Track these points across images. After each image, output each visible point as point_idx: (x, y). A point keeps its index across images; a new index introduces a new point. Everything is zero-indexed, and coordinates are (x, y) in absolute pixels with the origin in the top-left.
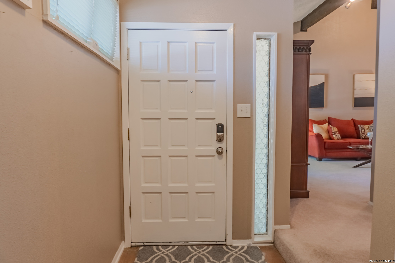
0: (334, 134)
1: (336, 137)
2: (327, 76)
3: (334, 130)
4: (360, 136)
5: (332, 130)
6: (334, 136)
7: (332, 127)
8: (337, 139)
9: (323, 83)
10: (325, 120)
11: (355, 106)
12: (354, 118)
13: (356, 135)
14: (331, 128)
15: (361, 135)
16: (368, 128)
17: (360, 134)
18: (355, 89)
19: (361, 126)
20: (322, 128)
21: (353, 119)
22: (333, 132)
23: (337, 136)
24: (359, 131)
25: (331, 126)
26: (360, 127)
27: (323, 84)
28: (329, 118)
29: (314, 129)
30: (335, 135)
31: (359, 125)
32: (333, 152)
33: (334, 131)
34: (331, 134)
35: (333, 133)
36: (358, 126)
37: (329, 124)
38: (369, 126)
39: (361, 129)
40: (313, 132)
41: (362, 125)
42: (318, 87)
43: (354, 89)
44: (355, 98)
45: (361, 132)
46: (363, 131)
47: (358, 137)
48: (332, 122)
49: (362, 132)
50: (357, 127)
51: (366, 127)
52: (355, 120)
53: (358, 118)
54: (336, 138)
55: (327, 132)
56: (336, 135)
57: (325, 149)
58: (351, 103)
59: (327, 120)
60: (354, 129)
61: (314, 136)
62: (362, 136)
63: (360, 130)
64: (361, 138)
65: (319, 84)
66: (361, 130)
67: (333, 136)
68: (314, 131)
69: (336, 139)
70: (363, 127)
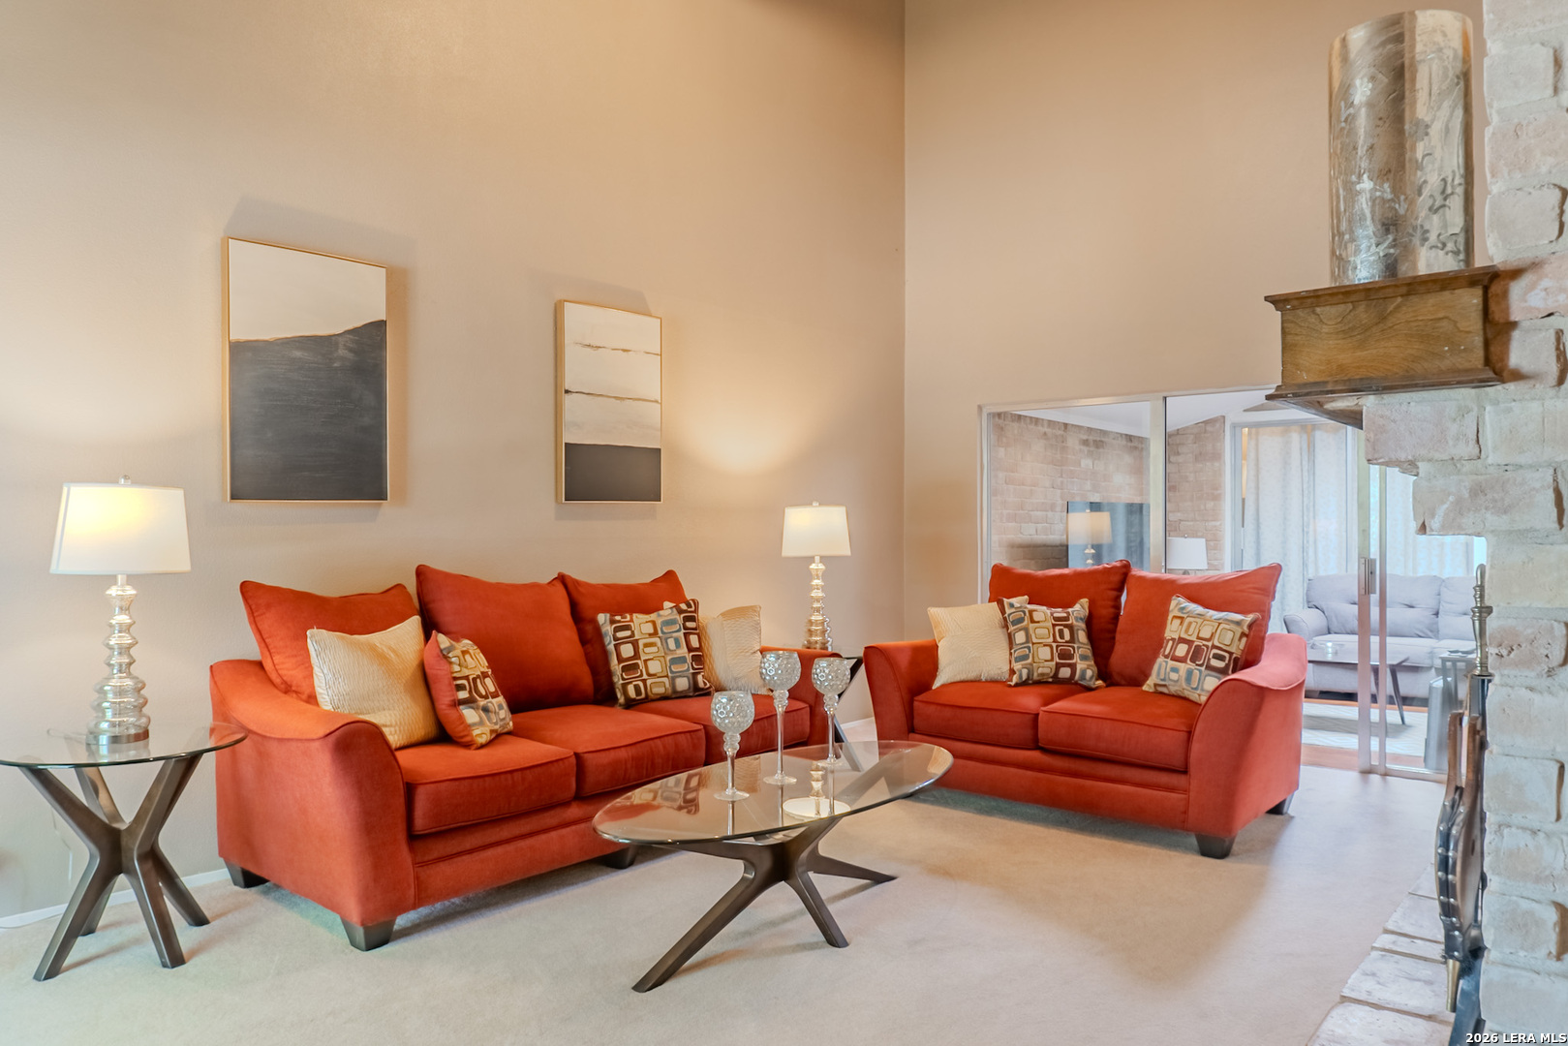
0: (469, 702)
1: (481, 723)
2: (398, 285)
3: (466, 672)
4: (612, 686)
5: (456, 668)
6: (470, 715)
7: (450, 649)
8: (492, 731)
9: (380, 326)
10: (399, 587)
11: (570, 496)
12: (567, 572)
13: (586, 681)
14: (444, 656)
15: (618, 681)
16: (655, 634)
17: (609, 674)
18: (567, 392)
19: (612, 622)
20: (380, 657)
21: (562, 579)
22: (460, 688)
23: (486, 710)
24: (605, 654)
25: (443, 641)
26: (608, 629)
27: (375, 332)
28: (421, 573)
29: (316, 670)
30: (476, 709)
31: (602, 618)
32: (470, 852)
33: (466, 678)
34: (444, 701)
35: (463, 695)
36: (594, 621)
37: (430, 626)
38: (653, 616)
39: (616, 639)
40: (312, 699)
41: (618, 618)
42: (342, 352)
43: (560, 391)
44: (570, 448)
45: (614, 661)
46: (627, 650)
47: (603, 694)
48: (446, 609)
49: (620, 660)
50: (589, 628)
51: (641, 623)
52: (577, 583)
53: (593, 570)
54: (481, 734)
55: (421, 690)
56: (482, 702)
57: (413, 838)
58: (545, 475)
59: (411, 586)
60: (576, 638)
61: (317, 744)
62: (624, 686)
63: (611, 647)
64: (622, 700)
65: (350, 327)
66: (616, 647)
67: (461, 718)
68: (318, 690)
69: (483, 740)
70: (627, 628)
